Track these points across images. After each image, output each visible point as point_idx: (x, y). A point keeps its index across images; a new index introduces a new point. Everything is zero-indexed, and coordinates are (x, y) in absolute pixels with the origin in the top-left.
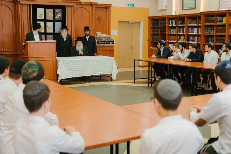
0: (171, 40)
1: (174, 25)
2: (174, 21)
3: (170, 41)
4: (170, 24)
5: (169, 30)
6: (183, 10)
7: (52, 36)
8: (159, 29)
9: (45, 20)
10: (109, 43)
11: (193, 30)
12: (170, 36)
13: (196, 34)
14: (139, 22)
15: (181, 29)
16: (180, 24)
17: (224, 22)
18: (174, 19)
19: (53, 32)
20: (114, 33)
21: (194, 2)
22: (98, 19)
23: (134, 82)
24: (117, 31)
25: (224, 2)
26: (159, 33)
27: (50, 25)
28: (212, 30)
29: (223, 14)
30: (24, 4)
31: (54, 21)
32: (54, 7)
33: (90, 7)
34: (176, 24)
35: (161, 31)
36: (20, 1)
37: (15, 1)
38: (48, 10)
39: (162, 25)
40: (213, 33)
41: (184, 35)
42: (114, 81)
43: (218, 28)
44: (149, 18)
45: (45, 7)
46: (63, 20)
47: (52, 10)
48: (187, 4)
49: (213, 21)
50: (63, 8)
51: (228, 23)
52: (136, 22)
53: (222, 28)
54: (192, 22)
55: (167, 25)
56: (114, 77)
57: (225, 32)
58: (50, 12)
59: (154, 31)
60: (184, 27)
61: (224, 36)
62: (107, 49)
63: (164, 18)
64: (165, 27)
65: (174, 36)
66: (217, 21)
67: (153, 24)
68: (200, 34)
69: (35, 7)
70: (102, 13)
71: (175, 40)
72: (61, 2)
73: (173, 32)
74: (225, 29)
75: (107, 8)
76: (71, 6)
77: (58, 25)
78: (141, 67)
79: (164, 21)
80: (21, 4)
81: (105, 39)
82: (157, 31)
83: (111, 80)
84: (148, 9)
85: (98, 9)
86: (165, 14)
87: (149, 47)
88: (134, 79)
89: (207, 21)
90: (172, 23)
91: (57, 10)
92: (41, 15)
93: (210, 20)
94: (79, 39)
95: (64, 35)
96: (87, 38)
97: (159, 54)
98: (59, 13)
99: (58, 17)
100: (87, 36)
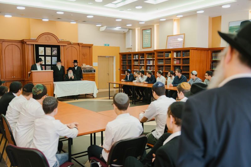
0: (135, 69)
1: (137, 59)
2: (137, 56)
3: (134, 70)
4: (134, 58)
5: (134, 62)
6: (143, 48)
7: (50, 67)
8: (127, 62)
9: (45, 56)
10: (92, 72)
11: (150, 62)
12: (135, 67)
13: (152, 65)
14: (113, 57)
15: (142, 61)
16: (141, 58)
17: (170, 57)
18: (137, 54)
19: (50, 64)
20: (95, 65)
21: (150, 43)
22: (84, 55)
23: (109, 99)
24: (97, 63)
25: (169, 43)
26: (127, 64)
27: (48, 59)
28: (162, 62)
29: (169, 51)
30: (29, 44)
31: (51, 56)
32: (51, 46)
33: (78, 46)
34: (138, 58)
35: (128, 63)
36: (26, 42)
37: (23, 42)
38: (47, 48)
39: (129, 59)
40: (162, 64)
41: (144, 65)
42: (95, 98)
43: (166, 61)
44: (120, 54)
45: (45, 46)
46: (58, 56)
47: (50, 48)
48: (145, 44)
49: (163, 56)
50: (58, 47)
51: (172, 57)
52: (110, 57)
53: (169, 60)
54: (149, 57)
55: (132, 59)
56: (95, 95)
57: (170, 63)
58: (48, 50)
59: (123, 63)
60: (144, 60)
61: (170, 66)
62: (90, 76)
63: (130, 54)
64: (131, 60)
65: (137, 67)
66: (165, 56)
67: (123, 58)
68: (154, 64)
69: (37, 46)
70: (86, 50)
71: (138, 69)
72: (57, 42)
73: (136, 63)
74: (171, 61)
75: (90, 47)
76: (64, 46)
77: (55, 59)
78: (114, 88)
79: (130, 56)
80: (27, 44)
81: (89, 69)
82: (126, 63)
83: (93, 98)
84: (119, 47)
85: (83, 48)
86: (131, 51)
87: (120, 74)
88: (110, 97)
89: (158, 56)
90: (136, 58)
91: (53, 49)
92: (42, 52)
93: (160, 55)
94: (70, 68)
95: (59, 66)
96: (76, 68)
97: (126, 79)
98: (55, 51)
99: (55, 54)
100: (76, 66)
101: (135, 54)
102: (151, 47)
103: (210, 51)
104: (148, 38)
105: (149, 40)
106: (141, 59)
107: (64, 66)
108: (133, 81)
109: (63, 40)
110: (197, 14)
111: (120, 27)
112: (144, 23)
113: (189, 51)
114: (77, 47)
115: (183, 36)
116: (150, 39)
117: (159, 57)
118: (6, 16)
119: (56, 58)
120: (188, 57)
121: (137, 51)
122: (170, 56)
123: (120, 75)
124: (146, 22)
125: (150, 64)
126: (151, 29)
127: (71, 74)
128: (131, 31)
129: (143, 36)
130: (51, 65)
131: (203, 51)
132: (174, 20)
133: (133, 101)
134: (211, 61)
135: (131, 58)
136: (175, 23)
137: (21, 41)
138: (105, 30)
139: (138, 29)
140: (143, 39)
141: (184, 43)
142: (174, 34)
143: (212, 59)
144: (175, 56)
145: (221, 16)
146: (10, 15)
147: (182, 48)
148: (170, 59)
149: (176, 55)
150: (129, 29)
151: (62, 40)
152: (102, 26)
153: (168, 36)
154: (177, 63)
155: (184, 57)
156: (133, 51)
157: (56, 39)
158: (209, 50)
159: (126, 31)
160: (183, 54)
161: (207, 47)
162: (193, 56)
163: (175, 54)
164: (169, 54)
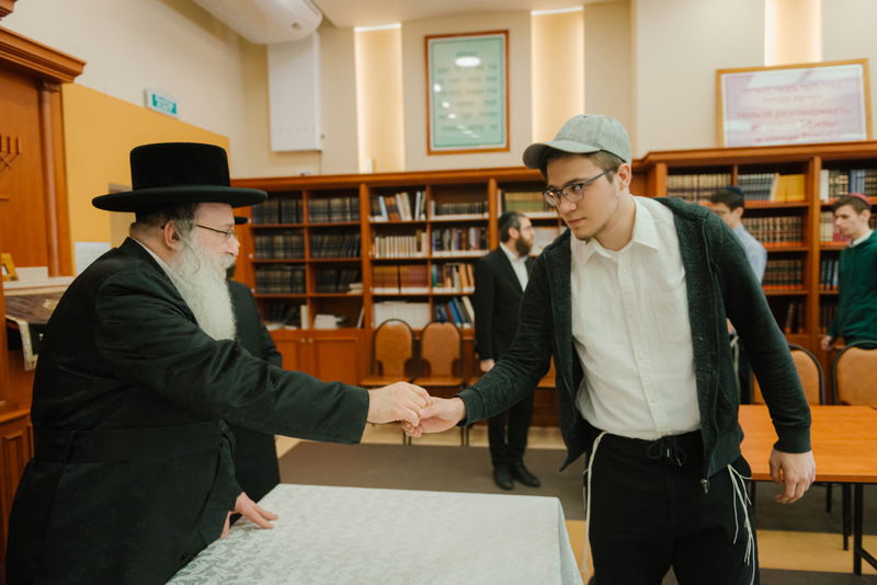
0: (383, 284)
1: (406, 217)
2: (402, 201)
3: (378, 291)
4: (380, 214)
5: (373, 241)
6: (430, 153)
8: (302, 239)
12: (388, 269)
15: (452, 235)
16: (438, 213)
18: (397, 188)
21: (499, 121)
26: (305, 256)
34: (414, 212)
35: (320, 248)
39: (324, 221)
48: (454, 129)
55: (367, 217)
59: (268, 248)
64: (356, 229)
84: (227, 141)
90: (391, 210)
93: (691, 190)
101: (385, 187)
102: (507, 149)
104: (478, 92)
105: (491, 102)
106: (437, 218)
116: (497, 96)
126: (506, 32)
135: (354, 211)
141: (868, 118)
144: (823, 192)
153: (721, 73)
154: (834, 236)
163: (824, 176)
164: (770, 182)
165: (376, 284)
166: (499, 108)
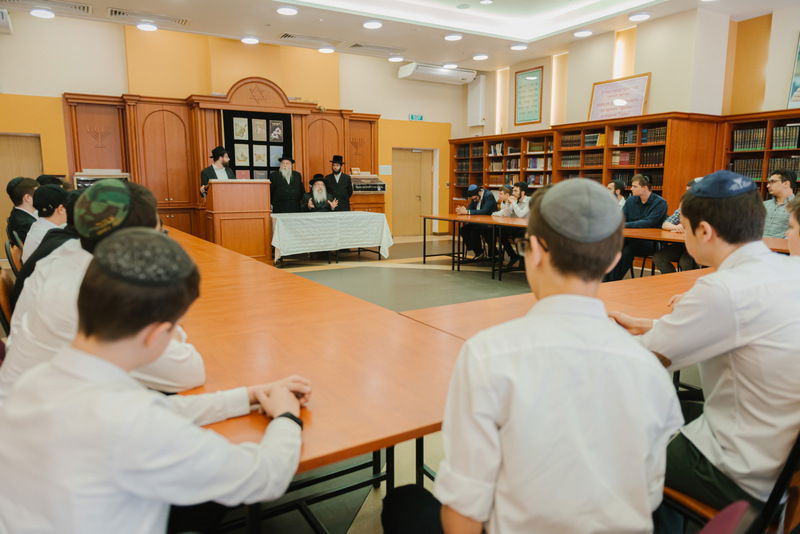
0: (492, 183)
1: (499, 154)
2: (498, 148)
3: (491, 186)
4: (491, 153)
5: (489, 164)
6: (516, 124)
7: (265, 173)
8: (470, 164)
9: (251, 142)
10: (376, 189)
11: (535, 162)
12: (491, 176)
13: (542, 170)
14: (432, 151)
15: (513, 162)
16: (511, 152)
17: (599, 144)
18: (499, 142)
19: (265, 165)
20: (385, 171)
21: (538, 109)
22: (355, 144)
23: (424, 262)
24: (390, 167)
25: (599, 105)
26: (470, 170)
27: (260, 150)
28: (575, 161)
29: (597, 128)
30: (208, 109)
31: (268, 143)
32: (268, 117)
33: (340, 118)
34: (502, 152)
35: (474, 167)
36: (198, 103)
37: (190, 104)
38: (255, 122)
39: (476, 156)
40: (575, 166)
41: (518, 173)
42: (384, 259)
43: (586, 156)
44: (451, 142)
45: (250, 116)
46: (287, 143)
47: (263, 122)
48: (524, 113)
49: (577, 143)
50: (286, 119)
51: (608, 145)
52: (425, 150)
53: (595, 155)
54: (533, 148)
55: (486, 155)
56: (385, 253)
57: (602, 164)
58: (260, 126)
59: (461, 167)
60: (519, 157)
61: (600, 171)
62: (372, 200)
63: (478, 143)
64: (482, 159)
65: (498, 177)
66: (585, 143)
67: (459, 154)
68: (549, 169)
69: (230, 115)
70: (362, 131)
71: (501, 183)
72: (282, 106)
73: (496, 167)
74: (602, 158)
75: (371, 121)
76: (301, 115)
77: (277, 151)
78: (435, 234)
79: (480, 148)
80: (201, 109)
81: (369, 182)
82: (467, 167)
83: (380, 259)
84: (450, 125)
85: (352, 123)
86: (480, 134)
87: (451, 197)
88: (425, 256)
89: (564, 143)
90: (495, 151)
91: (274, 123)
92: (242, 131)
93: (570, 141)
94: (318, 177)
95: (286, 171)
96: (337, 178)
97: (472, 207)
98: (278, 129)
99: (277, 137)
100: (337, 173)
101: (493, 141)
102: (540, 122)
103: (726, 124)
104: (531, 96)
105: (535, 101)
106: (509, 154)
107: (301, 172)
108: (494, 214)
109: (300, 99)
110: (695, 9)
111: (455, 66)
112: (525, 48)
113: (663, 124)
114: (337, 120)
115: (643, 81)
116: (538, 98)
117: (566, 146)
118: (141, 27)
119: (281, 148)
120: (661, 143)
121: (498, 132)
122: (601, 141)
123: (451, 201)
124: (530, 44)
125: (535, 167)
126: (542, 67)
127: (320, 193)
128: (482, 77)
129: (518, 90)
130: (268, 168)
131: (706, 124)
132: (618, 33)
133: (494, 270)
134: (728, 154)
135: (482, 152)
136: (620, 45)
137: (186, 100)
138: (412, 75)
139: (504, 73)
140: (518, 100)
141: (646, 102)
142: (615, 77)
143: (732, 148)
144: (616, 141)
145: (770, 17)
146: (151, 24)
147: (641, 114)
148: (601, 151)
149: (621, 138)
150: (479, 73)
151: (296, 99)
152: (405, 63)
153: (595, 84)
154: (621, 163)
155: (644, 144)
156: (486, 133)
157: (280, 95)
158: (724, 122)
159: (470, 76)
160: (643, 135)
161: (719, 114)
162: (675, 141)
163: (617, 135)
164: (597, 137)
165: (489, 183)
166: (538, 103)
